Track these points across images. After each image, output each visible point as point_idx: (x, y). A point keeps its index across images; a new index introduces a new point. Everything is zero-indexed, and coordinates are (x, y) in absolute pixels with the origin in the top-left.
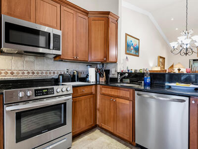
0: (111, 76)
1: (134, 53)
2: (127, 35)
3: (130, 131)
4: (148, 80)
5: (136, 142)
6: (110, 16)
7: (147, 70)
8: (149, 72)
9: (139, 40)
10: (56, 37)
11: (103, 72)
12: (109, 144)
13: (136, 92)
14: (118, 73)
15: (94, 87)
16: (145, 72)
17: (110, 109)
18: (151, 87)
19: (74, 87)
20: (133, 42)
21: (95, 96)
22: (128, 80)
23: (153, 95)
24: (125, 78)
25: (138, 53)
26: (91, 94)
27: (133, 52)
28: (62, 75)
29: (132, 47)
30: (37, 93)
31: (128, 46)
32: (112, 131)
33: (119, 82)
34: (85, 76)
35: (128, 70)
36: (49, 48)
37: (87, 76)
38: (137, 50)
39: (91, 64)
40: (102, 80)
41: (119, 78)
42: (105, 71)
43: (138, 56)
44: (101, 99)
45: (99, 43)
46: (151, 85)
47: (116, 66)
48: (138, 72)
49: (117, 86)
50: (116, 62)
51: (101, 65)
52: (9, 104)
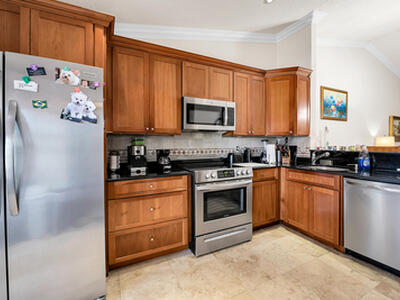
0: (298, 155)
1: (338, 116)
2: (322, 88)
3: (335, 230)
4: (366, 163)
5: (345, 246)
6: (298, 73)
7: (365, 148)
8: (367, 151)
9: (346, 93)
10: (231, 110)
11: (287, 150)
12: (301, 245)
13: (345, 180)
14: (312, 152)
15: (276, 170)
16: (359, 150)
17: (302, 200)
18: (371, 173)
19: (254, 169)
20: (334, 98)
21: (278, 182)
22: (330, 162)
23: (377, 185)
24: (323, 158)
25: (346, 115)
26: (273, 178)
27: (335, 114)
28: (233, 154)
29: (333, 107)
30: (220, 175)
31: (325, 107)
32: (306, 230)
33: (314, 163)
34: (259, 155)
35: (329, 148)
36: (222, 124)
37: (263, 155)
38: (343, 110)
39: (268, 139)
40: (287, 161)
41: (313, 158)
42: (291, 147)
43: (346, 120)
44: (288, 186)
45: (282, 111)
46: (371, 169)
47: (308, 141)
48: (347, 150)
49: (311, 170)
50: (307, 136)
51: (284, 139)
52: (199, 184)
